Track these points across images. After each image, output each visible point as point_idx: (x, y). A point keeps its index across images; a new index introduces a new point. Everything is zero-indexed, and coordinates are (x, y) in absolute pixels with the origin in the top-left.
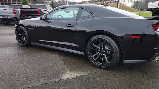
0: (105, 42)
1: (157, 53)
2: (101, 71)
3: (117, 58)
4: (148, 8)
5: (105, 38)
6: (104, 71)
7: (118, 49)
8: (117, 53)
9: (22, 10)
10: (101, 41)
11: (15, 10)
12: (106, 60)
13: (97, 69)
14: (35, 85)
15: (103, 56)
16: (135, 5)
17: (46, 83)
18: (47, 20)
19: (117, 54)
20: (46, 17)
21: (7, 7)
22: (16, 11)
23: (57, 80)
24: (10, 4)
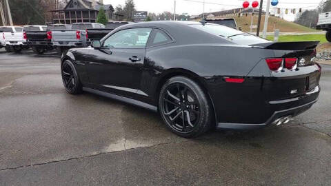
0: (185, 89)
1: (276, 112)
2: (179, 141)
3: (205, 119)
4: (318, 24)
5: (186, 82)
6: (186, 140)
7: (206, 102)
8: (205, 110)
9: (89, 31)
10: (180, 87)
11: (79, 32)
12: (187, 122)
13: (174, 136)
14: (55, 160)
15: (185, 114)
16: (301, 18)
17: (74, 157)
18: (104, 50)
19: (205, 112)
20: (103, 44)
21: (69, 27)
22: (80, 34)
23: (95, 153)
24: (74, 21)
